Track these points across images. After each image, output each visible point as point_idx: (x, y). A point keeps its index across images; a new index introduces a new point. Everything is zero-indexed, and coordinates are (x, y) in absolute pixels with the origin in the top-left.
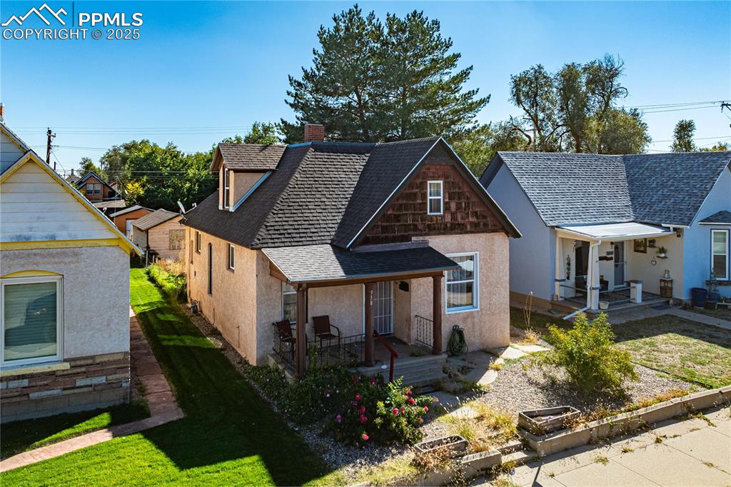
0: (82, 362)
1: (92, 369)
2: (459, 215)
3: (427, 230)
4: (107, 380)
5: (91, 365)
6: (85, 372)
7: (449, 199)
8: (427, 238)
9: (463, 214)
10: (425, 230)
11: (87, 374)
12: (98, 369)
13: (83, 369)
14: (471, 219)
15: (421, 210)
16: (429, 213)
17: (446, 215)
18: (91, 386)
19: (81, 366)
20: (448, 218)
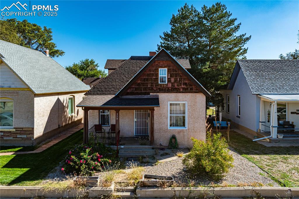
0: (19, 130)
1: (22, 132)
2: (176, 84)
3: (158, 90)
4: (27, 137)
5: (22, 131)
6: (20, 133)
7: (170, 77)
8: (158, 94)
9: (178, 84)
10: (157, 90)
11: (20, 134)
12: (24, 132)
13: (19, 132)
14: (182, 86)
15: (155, 81)
16: (159, 83)
17: (169, 84)
18: (21, 138)
19: (19, 131)
20: (170, 85)
